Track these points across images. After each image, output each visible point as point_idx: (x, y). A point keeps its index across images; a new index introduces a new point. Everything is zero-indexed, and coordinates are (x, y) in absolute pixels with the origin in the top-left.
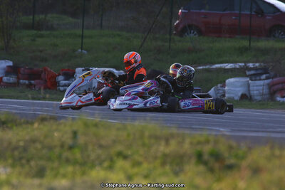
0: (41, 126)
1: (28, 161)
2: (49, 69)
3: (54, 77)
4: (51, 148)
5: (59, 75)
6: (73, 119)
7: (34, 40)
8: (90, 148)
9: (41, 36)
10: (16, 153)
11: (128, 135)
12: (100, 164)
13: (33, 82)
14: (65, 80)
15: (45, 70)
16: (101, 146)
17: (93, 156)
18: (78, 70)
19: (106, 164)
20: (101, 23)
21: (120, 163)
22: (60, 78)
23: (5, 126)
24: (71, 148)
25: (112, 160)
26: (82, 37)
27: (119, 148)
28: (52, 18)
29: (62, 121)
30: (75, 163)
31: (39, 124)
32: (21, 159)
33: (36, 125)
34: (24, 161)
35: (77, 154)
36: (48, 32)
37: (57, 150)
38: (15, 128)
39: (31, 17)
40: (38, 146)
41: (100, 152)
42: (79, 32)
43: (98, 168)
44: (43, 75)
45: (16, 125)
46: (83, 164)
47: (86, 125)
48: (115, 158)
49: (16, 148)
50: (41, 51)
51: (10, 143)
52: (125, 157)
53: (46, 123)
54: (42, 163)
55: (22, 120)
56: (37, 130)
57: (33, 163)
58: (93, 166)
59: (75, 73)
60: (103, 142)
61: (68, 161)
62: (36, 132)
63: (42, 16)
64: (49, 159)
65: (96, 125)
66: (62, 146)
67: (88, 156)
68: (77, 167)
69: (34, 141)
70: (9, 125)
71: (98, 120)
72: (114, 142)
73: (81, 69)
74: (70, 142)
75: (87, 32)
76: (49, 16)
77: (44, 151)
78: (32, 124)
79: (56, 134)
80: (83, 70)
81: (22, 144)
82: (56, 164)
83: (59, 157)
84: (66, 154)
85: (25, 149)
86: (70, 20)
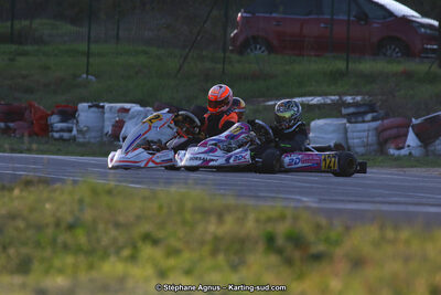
0: (24, 194)
1: (5, 248)
2: (36, 105)
3: (45, 117)
4: (39, 228)
5: (53, 114)
6: (75, 182)
7: (12, 60)
8: (101, 227)
9: (25, 54)
11: (161, 208)
12: (118, 252)
13: (11, 125)
14: (62, 121)
15: (31, 106)
16: (117, 225)
17: (105, 241)
18: (83, 106)
19: (126, 253)
20: (118, 34)
21: (147, 251)
22: (54, 119)
24: (71, 227)
25: (135, 247)
26: (88, 54)
27: (146, 227)
28: (41, 25)
29: (58, 185)
30: (78, 250)
31: (21, 191)
33: (16, 192)
35: (81, 237)
36: (36, 47)
37: (50, 231)
39: (9, 24)
40: (21, 224)
41: (114, 233)
42: (83, 47)
43: (113, 259)
44: (27, 114)
46: (90, 252)
47: (95, 192)
48: (140, 244)
50: (24, 77)
52: (155, 242)
53: (32, 189)
54: (26, 251)
56: (18, 199)
57: (12, 251)
58: (105, 256)
59: (77, 110)
60: (121, 219)
61: (66, 247)
62: (16, 203)
63: (26, 23)
64: (38, 245)
65: (109, 192)
66: (57, 225)
67: (98, 241)
68: (82, 259)
69: (13, 217)
71: (112, 184)
72: (138, 218)
73: (86, 105)
74: (69, 219)
75: (94, 47)
76: (36, 23)
77: (30, 233)
78: (11, 190)
79: (48, 206)
80: (90, 107)
82: (48, 252)
83: (54, 242)
84: (64, 237)
86: (67, 28)
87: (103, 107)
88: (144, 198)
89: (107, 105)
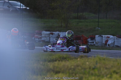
0: (81, 60)
1: (75, 74)
2: (84, 36)
3: (87, 39)
4: (85, 69)
5: (89, 38)
6: (95, 57)
7: (78, 24)
8: (102, 69)
10: (70, 71)
11: (118, 64)
12: (106, 76)
13: (77, 41)
14: (91, 40)
15: (83, 36)
16: (106, 68)
17: (103, 73)
18: (97, 36)
19: (109, 76)
20: (106, 16)
21: (115, 75)
22: (89, 40)
23: (66, 59)
24: (94, 69)
25: (111, 74)
26: (98, 22)
27: (114, 69)
28: (85, 14)
29: (90, 57)
30: (95, 75)
31: (80, 59)
32: (72, 73)
33: (79, 59)
34: (74, 75)
35: (96, 71)
36: (84, 20)
37: (88, 70)
38: (70, 60)
39: (77, 14)
40: (80, 68)
41: (106, 70)
42: (97, 20)
43: (105, 78)
44: (82, 38)
45: (70, 59)
46: (98, 76)
47: (100, 59)
48: (112, 73)
49: (71, 69)
50: (81, 28)
51: (68, 67)
52: (117, 73)
53: (83, 58)
54: (81, 75)
55: (73, 57)
56: (79, 61)
57: (77, 75)
58: (103, 77)
59: (95, 37)
61: (92, 74)
62: (79, 62)
63: (81, 14)
64: (84, 74)
65: (104, 59)
66: (90, 68)
67: (101, 72)
68: (96, 77)
69: (78, 66)
70: (68, 59)
71: (105, 57)
72: (112, 66)
73: (98, 36)
74: (93, 67)
75: (100, 20)
76: (84, 14)
77: (82, 70)
78: (77, 59)
79: (87, 63)
80: (99, 36)
81: (73, 67)
82: (87, 76)
83: (89, 72)
84: (92, 72)
85: (74, 69)
86: (93, 15)
87: (102, 36)
88: (114, 61)
89: (103, 36)
